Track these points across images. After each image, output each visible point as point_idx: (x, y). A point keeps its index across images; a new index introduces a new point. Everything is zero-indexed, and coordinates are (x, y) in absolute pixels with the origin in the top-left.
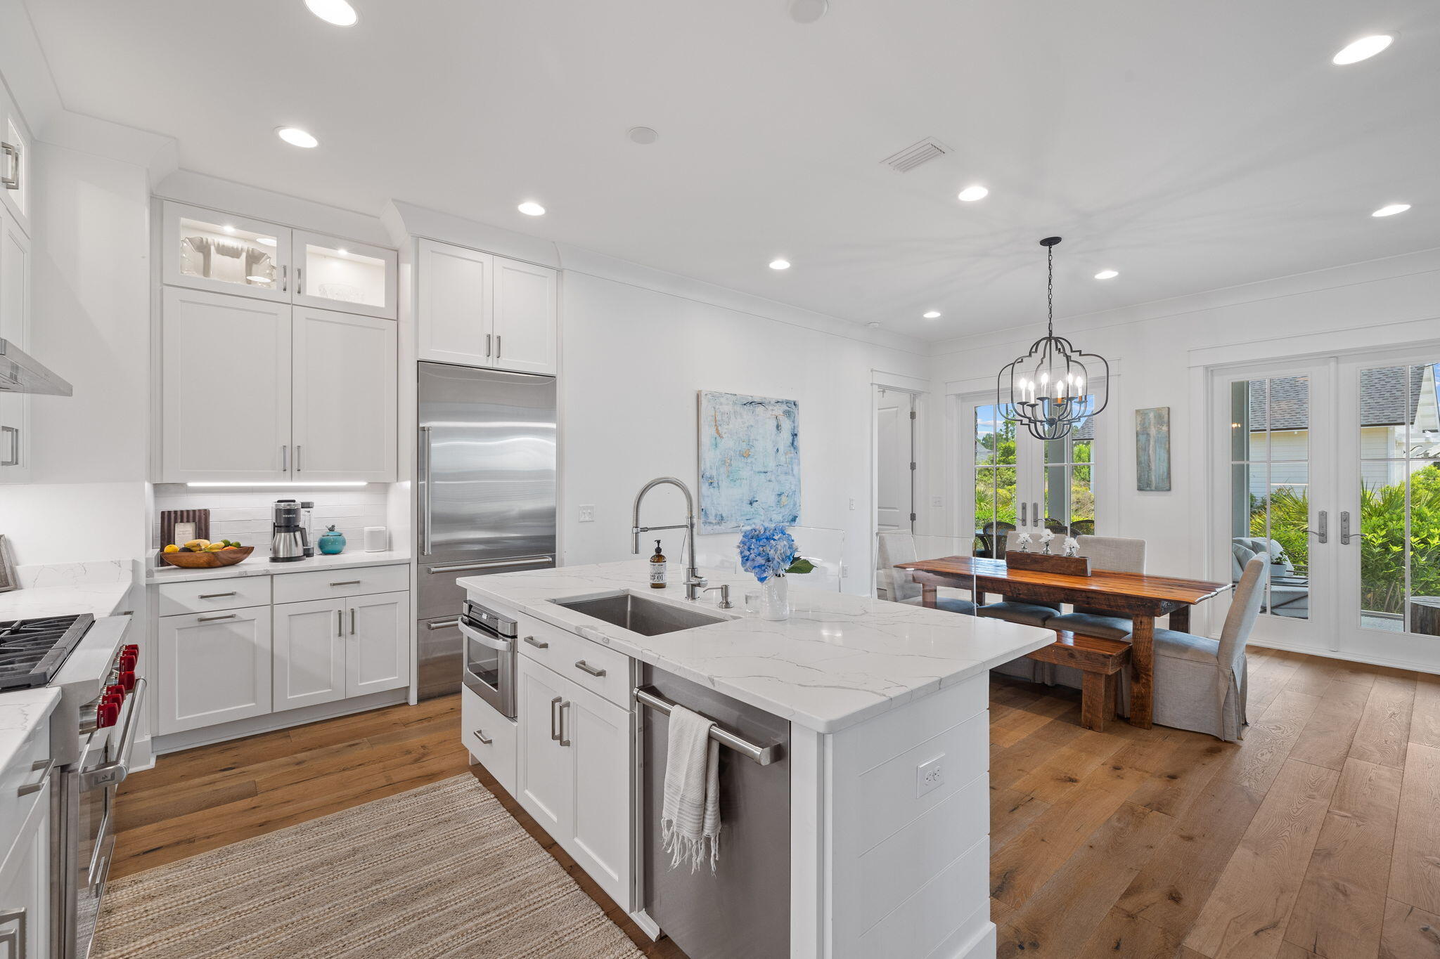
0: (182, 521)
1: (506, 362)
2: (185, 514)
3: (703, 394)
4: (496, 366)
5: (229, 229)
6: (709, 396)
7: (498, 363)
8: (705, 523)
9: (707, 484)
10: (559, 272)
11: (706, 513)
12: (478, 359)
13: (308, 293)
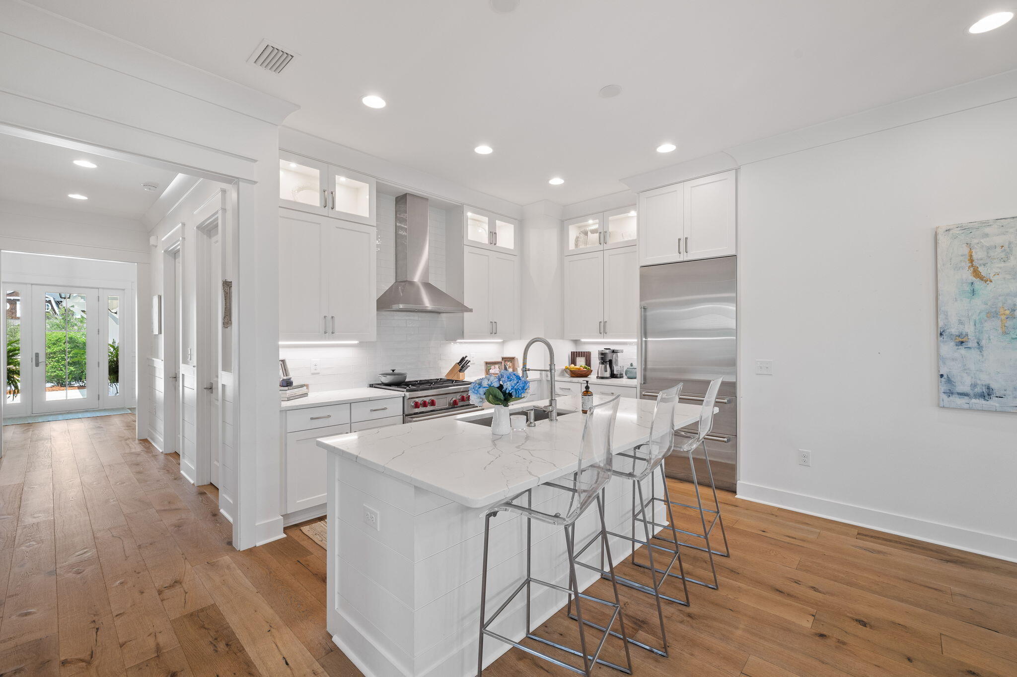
0: (579, 356)
1: (694, 254)
2: (580, 353)
3: (940, 231)
4: (686, 259)
5: (591, 222)
6: (957, 231)
7: (687, 256)
8: (950, 393)
9: (952, 344)
10: (737, 170)
11: (949, 381)
12: (675, 257)
13: (611, 241)
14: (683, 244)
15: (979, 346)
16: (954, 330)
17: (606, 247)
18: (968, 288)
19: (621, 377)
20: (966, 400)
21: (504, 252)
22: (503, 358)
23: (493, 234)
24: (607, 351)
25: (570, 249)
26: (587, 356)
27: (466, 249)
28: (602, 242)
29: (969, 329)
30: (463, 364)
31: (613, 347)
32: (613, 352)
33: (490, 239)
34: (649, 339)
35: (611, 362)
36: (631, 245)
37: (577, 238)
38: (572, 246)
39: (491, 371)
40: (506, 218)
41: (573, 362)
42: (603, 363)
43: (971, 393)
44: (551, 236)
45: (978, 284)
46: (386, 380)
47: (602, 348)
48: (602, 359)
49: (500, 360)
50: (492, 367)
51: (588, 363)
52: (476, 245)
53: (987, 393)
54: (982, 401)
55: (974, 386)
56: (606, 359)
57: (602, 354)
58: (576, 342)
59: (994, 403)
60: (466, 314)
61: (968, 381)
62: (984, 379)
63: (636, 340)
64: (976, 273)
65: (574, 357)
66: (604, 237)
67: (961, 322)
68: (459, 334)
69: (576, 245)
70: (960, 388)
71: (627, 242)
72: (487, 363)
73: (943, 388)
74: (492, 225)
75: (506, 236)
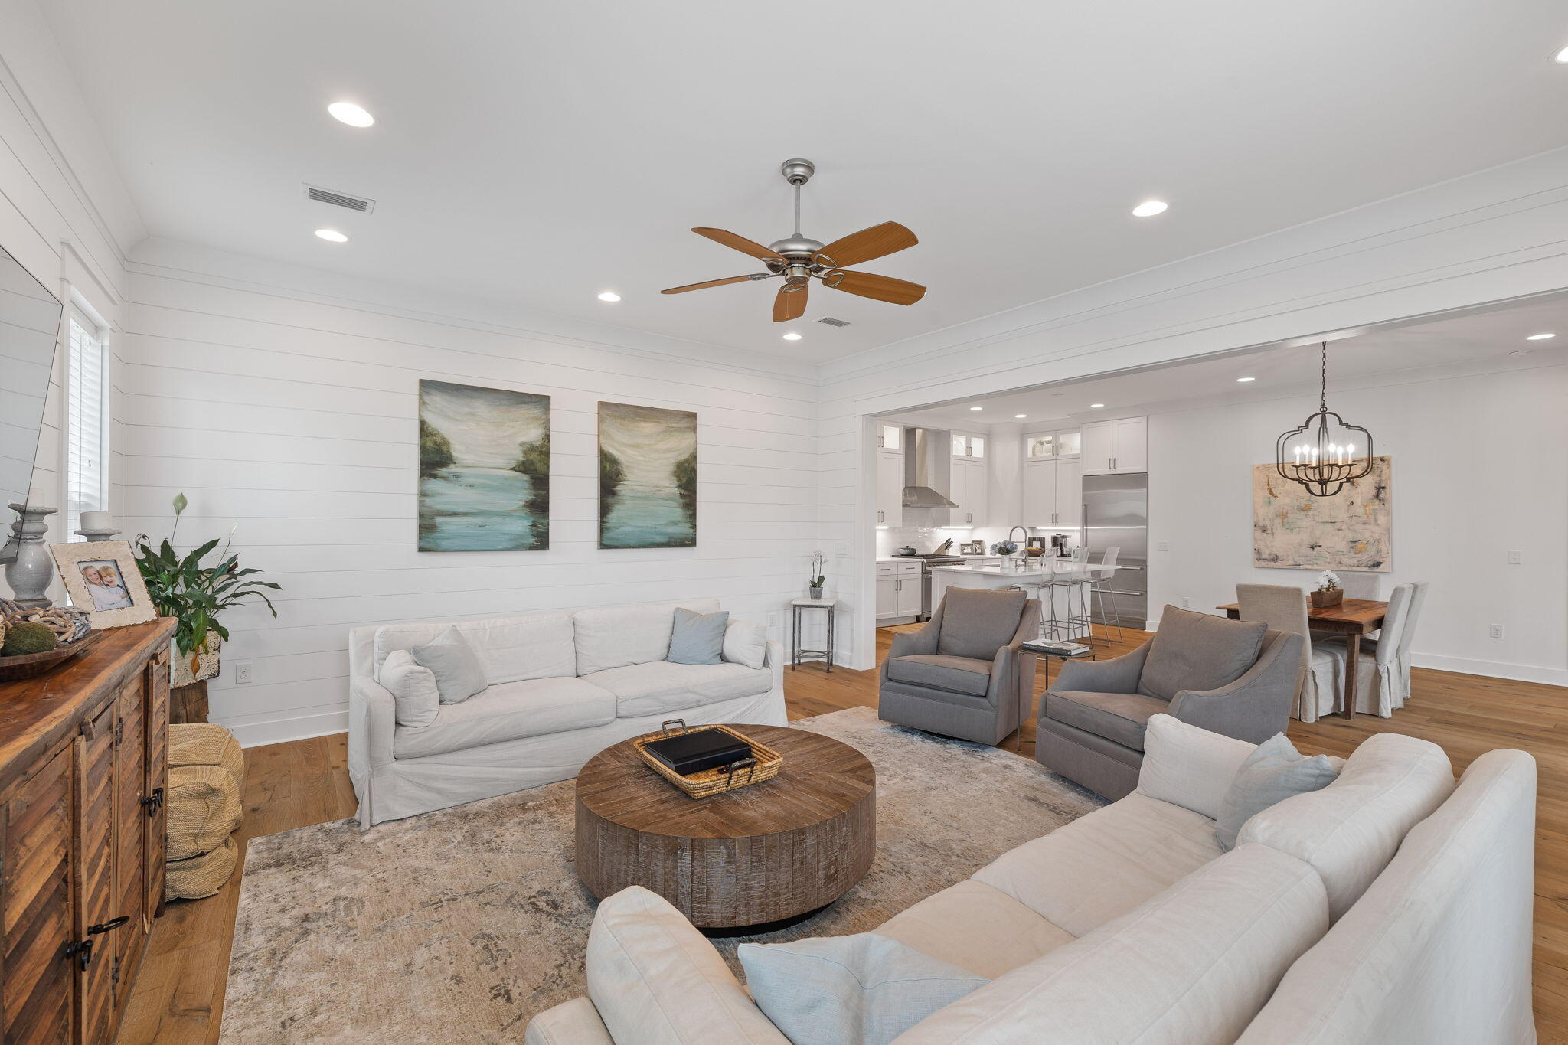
0: (1035, 540)
1: (1120, 471)
2: (1036, 538)
3: (1255, 467)
6: (1262, 468)
7: (1114, 472)
8: (1259, 559)
9: (1260, 531)
10: (1148, 417)
11: (1259, 552)
12: (1107, 471)
13: (1063, 453)
14: (1113, 462)
15: (1273, 533)
16: (1261, 524)
17: (1058, 458)
18: (1267, 500)
19: (1070, 556)
20: (1266, 563)
21: (978, 460)
22: (973, 542)
23: (969, 448)
24: (1058, 536)
25: (1029, 456)
26: (1042, 540)
27: (952, 462)
28: (1055, 453)
29: (1268, 523)
30: (948, 544)
31: (1063, 534)
32: (1063, 537)
33: (967, 452)
34: (1089, 528)
35: (1061, 545)
36: (1076, 457)
37: (1034, 446)
38: (1030, 454)
39: (965, 551)
40: (978, 435)
41: (1030, 544)
42: (1054, 546)
43: (1269, 559)
44: (1014, 446)
45: (1272, 498)
46: (903, 552)
47: (1054, 534)
48: (1054, 542)
49: (971, 542)
50: (966, 548)
51: (1043, 545)
52: (959, 458)
53: (1275, 559)
54: (1273, 563)
55: (1270, 554)
56: (1058, 542)
57: (1054, 538)
58: (1033, 529)
59: (1279, 564)
60: (952, 510)
61: (1267, 552)
62: (1275, 551)
63: (1079, 528)
64: (1271, 493)
65: (1031, 541)
66: (1056, 450)
67: (1264, 519)
68: (947, 521)
69: (1034, 452)
70: (1265, 556)
71: (1073, 455)
72: (961, 545)
73: (1256, 557)
74: (968, 442)
75: (978, 446)
